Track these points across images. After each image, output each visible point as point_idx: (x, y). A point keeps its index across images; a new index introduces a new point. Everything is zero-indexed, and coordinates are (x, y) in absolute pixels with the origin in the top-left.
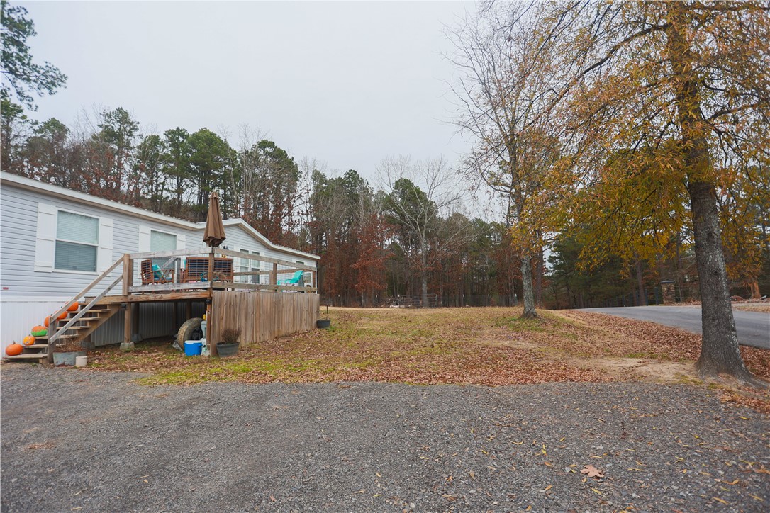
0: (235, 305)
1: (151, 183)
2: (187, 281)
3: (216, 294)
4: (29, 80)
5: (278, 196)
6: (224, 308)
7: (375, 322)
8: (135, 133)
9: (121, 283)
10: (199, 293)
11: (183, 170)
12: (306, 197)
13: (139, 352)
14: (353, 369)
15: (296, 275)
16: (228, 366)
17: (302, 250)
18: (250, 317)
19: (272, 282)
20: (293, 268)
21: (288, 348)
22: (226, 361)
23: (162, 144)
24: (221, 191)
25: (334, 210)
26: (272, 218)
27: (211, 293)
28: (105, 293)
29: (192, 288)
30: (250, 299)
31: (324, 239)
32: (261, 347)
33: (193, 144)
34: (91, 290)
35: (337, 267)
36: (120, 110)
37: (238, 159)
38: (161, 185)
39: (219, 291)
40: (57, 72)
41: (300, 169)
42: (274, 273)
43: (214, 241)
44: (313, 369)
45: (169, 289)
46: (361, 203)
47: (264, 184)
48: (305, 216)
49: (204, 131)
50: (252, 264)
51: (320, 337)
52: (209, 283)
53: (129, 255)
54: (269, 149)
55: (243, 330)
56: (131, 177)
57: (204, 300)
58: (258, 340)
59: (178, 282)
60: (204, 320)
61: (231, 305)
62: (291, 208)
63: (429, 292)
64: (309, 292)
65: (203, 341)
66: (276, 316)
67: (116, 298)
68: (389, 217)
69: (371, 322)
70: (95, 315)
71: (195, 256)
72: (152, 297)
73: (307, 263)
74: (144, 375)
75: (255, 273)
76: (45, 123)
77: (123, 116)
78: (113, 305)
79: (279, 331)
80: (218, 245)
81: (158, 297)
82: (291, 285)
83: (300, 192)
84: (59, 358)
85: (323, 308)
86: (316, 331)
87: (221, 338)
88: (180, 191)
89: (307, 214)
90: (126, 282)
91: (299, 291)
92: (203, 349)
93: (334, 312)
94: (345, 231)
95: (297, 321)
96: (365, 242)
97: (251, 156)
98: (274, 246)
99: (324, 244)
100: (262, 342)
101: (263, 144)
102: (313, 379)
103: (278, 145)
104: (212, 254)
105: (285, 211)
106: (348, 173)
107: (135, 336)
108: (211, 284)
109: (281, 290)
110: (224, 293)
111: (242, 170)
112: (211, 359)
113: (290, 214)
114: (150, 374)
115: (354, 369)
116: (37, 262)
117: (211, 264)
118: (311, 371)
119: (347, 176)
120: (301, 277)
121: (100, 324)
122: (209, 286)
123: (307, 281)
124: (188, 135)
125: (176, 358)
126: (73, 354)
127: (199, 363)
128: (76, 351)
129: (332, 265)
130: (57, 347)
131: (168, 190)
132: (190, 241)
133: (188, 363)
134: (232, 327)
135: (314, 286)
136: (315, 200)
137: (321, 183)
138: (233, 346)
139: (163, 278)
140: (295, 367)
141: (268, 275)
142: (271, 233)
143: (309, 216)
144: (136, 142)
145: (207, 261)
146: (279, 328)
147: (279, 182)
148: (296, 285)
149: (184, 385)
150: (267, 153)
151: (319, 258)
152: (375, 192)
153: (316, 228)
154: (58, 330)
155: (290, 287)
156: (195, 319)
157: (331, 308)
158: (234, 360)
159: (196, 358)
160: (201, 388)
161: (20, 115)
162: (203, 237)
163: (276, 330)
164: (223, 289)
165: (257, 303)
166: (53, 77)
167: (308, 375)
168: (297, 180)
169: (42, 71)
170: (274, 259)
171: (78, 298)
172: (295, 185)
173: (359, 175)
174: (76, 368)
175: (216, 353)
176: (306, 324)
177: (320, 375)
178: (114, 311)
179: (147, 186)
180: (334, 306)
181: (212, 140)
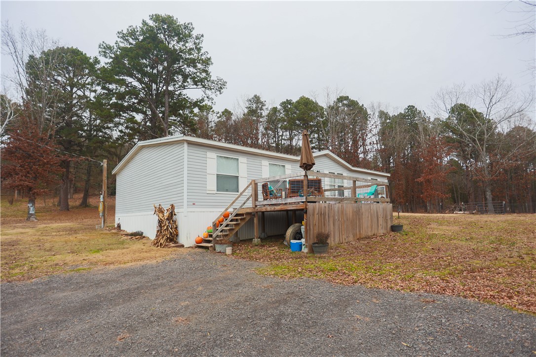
0: (325, 214)
1: (275, 137)
2: (290, 197)
3: (310, 205)
4: (211, 89)
5: (354, 133)
6: (316, 216)
7: (444, 227)
8: (264, 108)
9: (251, 199)
10: (298, 205)
11: (291, 125)
12: (375, 131)
13: (263, 246)
14: (432, 277)
15: (372, 189)
16: (319, 263)
17: (375, 170)
18: (337, 223)
19: (353, 196)
20: (369, 184)
21: (368, 249)
22: (319, 258)
23: (279, 111)
24: (316, 136)
25: (398, 138)
26: (351, 149)
27: (306, 205)
28: (242, 206)
29: (294, 202)
30: (336, 209)
31: (392, 161)
32: (346, 247)
33: (296, 107)
34: (234, 204)
35: (403, 182)
36: (255, 96)
37: (325, 113)
38: (281, 137)
39: (312, 204)
40: (222, 81)
41: (369, 112)
42: (354, 188)
43: (307, 166)
44: (392, 274)
45: (279, 203)
46: (421, 129)
47: (344, 127)
48: (375, 145)
49: (302, 98)
50: (338, 182)
51: (395, 240)
52: (305, 197)
53: (254, 181)
54: (345, 102)
55: (332, 233)
56: (263, 135)
57: (302, 210)
58: (344, 242)
59: (286, 198)
60: (303, 225)
61: (322, 214)
62: (364, 140)
63: (493, 200)
64: (383, 202)
65: (303, 241)
66: (357, 222)
67: (248, 209)
68: (448, 137)
69: (440, 227)
70: (237, 220)
71: (294, 178)
72: (269, 208)
73: (379, 179)
74: (262, 264)
75: (341, 189)
76: (222, 112)
77: (257, 99)
78: (248, 214)
79: (360, 234)
80: (310, 169)
81: (273, 208)
82: (368, 197)
83: (370, 128)
84: (218, 248)
85: (395, 214)
86: (391, 234)
87: (316, 239)
88: (291, 139)
89: (377, 144)
90: (254, 199)
91: (374, 202)
92: (303, 247)
93: (405, 217)
94: (408, 154)
95: (375, 226)
96: (427, 160)
97: (334, 109)
98: (353, 168)
99: (392, 165)
100: (347, 243)
101: (341, 99)
102: (393, 285)
103: (352, 98)
104: (306, 176)
105: (360, 143)
106: (407, 109)
107: (263, 234)
108: (306, 198)
109: (361, 202)
110: (316, 205)
111: (329, 119)
112: (309, 255)
113: (364, 145)
114: (265, 265)
115: (434, 276)
116: (208, 188)
117: (305, 183)
118: (390, 275)
119: (407, 111)
120: (376, 190)
121: (240, 226)
122: (304, 200)
123: (382, 194)
124: (293, 103)
125: (285, 253)
126: (225, 245)
127: (299, 258)
128: (226, 244)
129: (399, 181)
130: (217, 240)
131: (285, 140)
132: (294, 169)
133: (292, 258)
134: (323, 231)
135: (387, 198)
136: (383, 133)
137: (386, 120)
138: (324, 246)
139: (275, 195)
140: (375, 270)
141: (350, 190)
142: (352, 160)
143: (379, 145)
144: (265, 113)
145: (302, 181)
146: (360, 231)
147: (354, 122)
148: (372, 197)
149: (285, 279)
150: (344, 105)
151: (389, 175)
152: (432, 120)
153: (385, 154)
154: (217, 230)
155: (368, 199)
156: (297, 224)
157: (401, 214)
158: (324, 257)
159: (297, 254)
160: (297, 283)
161: (212, 110)
162: (299, 165)
163: (358, 233)
164: (315, 202)
165: (342, 212)
166: (220, 84)
167: (388, 281)
168: (367, 120)
169: (216, 82)
170: (353, 178)
171: (227, 209)
172: (366, 124)
173: (416, 109)
174: (226, 255)
175: (312, 251)
176: (382, 228)
177: (399, 281)
178: (248, 218)
179: (273, 139)
180: (403, 212)
181: (307, 103)
